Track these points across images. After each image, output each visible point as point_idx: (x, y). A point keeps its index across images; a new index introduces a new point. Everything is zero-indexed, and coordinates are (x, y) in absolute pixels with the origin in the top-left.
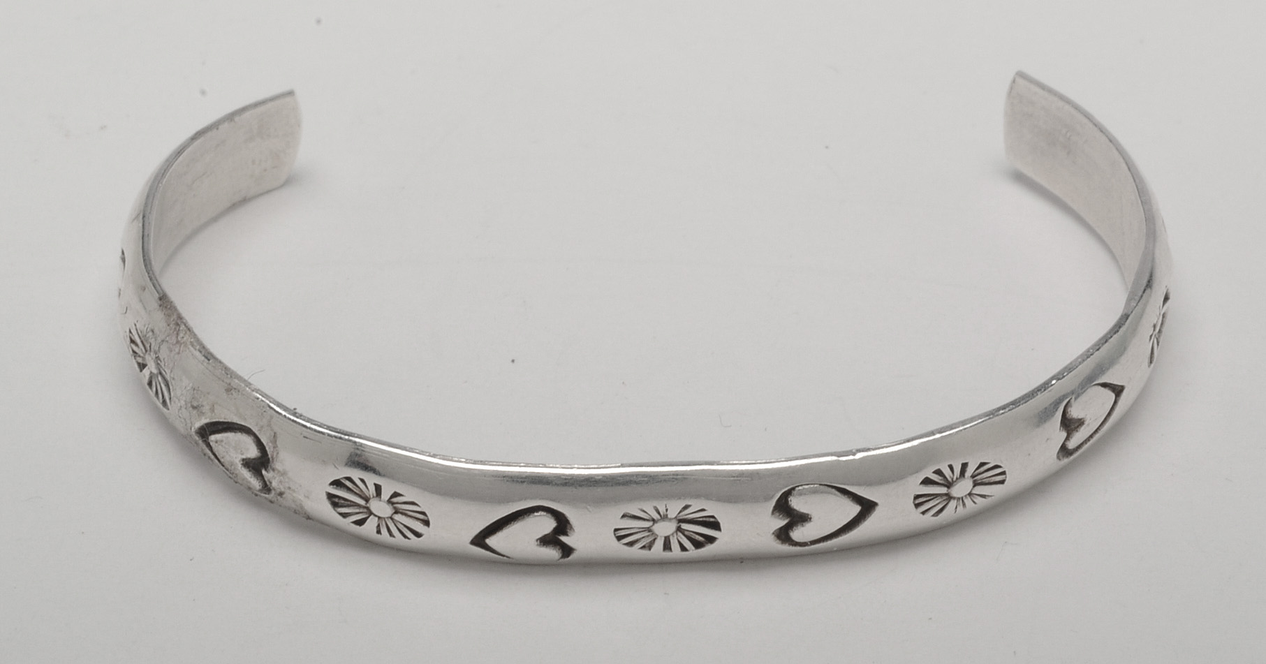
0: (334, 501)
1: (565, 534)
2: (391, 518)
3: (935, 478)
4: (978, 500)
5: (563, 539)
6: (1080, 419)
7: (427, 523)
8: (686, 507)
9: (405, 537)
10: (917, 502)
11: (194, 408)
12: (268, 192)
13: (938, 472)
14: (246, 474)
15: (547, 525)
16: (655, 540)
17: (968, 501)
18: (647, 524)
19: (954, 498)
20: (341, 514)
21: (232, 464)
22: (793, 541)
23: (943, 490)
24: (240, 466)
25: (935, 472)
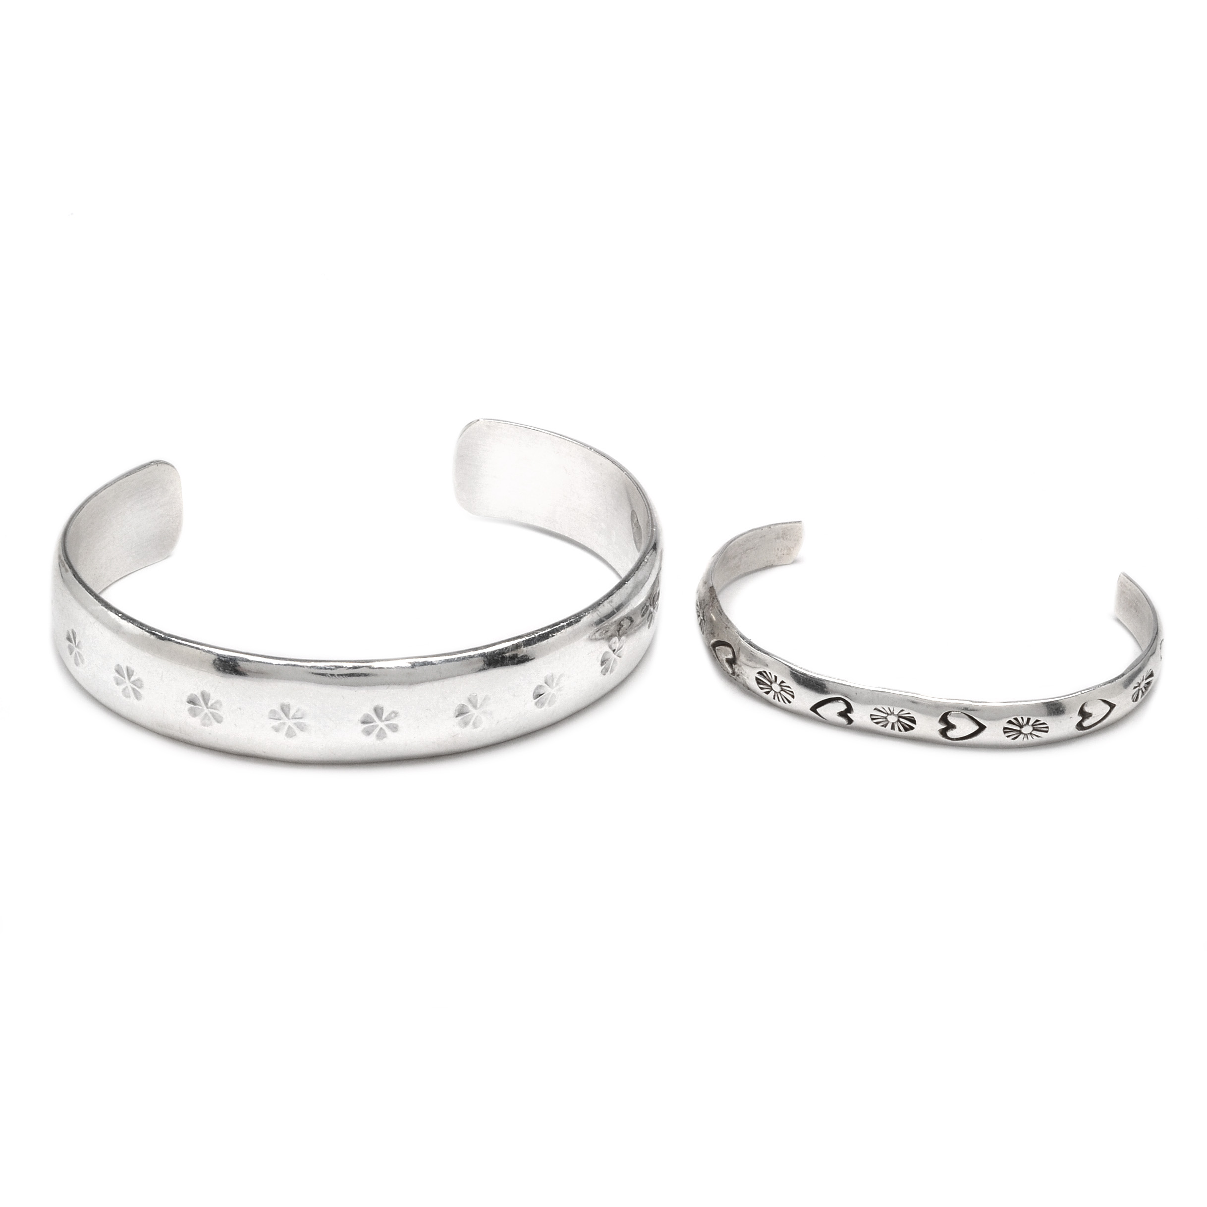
0: (759, 681)
1: (850, 713)
2: (780, 693)
3: (1014, 721)
4: (1034, 737)
5: (849, 715)
6: (1090, 713)
7: (793, 697)
8: (902, 711)
9: (784, 702)
10: (1005, 731)
11: (712, 633)
12: (786, 565)
13: (1016, 719)
14: (727, 665)
15: (842, 707)
16: (888, 723)
17: (1029, 737)
18: (885, 715)
19: (1023, 733)
20: (760, 688)
21: (722, 660)
22: (948, 737)
23: (1018, 728)
24: (725, 661)
25: (1014, 719)
